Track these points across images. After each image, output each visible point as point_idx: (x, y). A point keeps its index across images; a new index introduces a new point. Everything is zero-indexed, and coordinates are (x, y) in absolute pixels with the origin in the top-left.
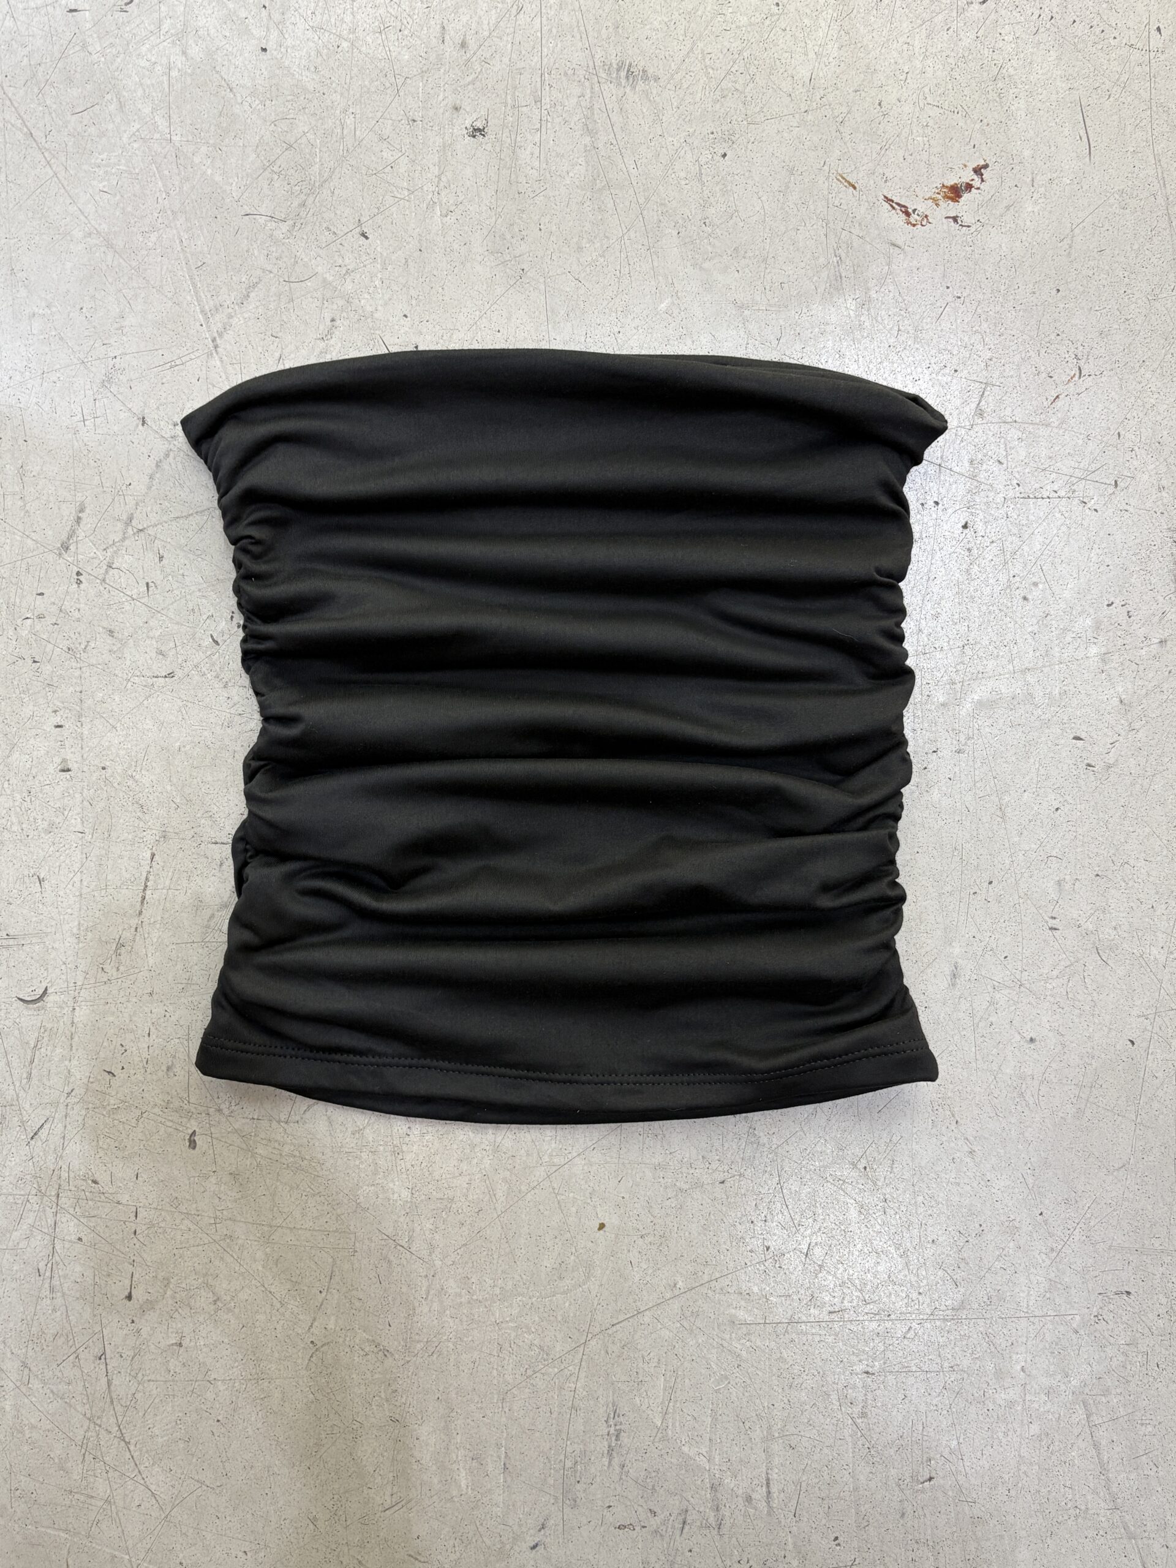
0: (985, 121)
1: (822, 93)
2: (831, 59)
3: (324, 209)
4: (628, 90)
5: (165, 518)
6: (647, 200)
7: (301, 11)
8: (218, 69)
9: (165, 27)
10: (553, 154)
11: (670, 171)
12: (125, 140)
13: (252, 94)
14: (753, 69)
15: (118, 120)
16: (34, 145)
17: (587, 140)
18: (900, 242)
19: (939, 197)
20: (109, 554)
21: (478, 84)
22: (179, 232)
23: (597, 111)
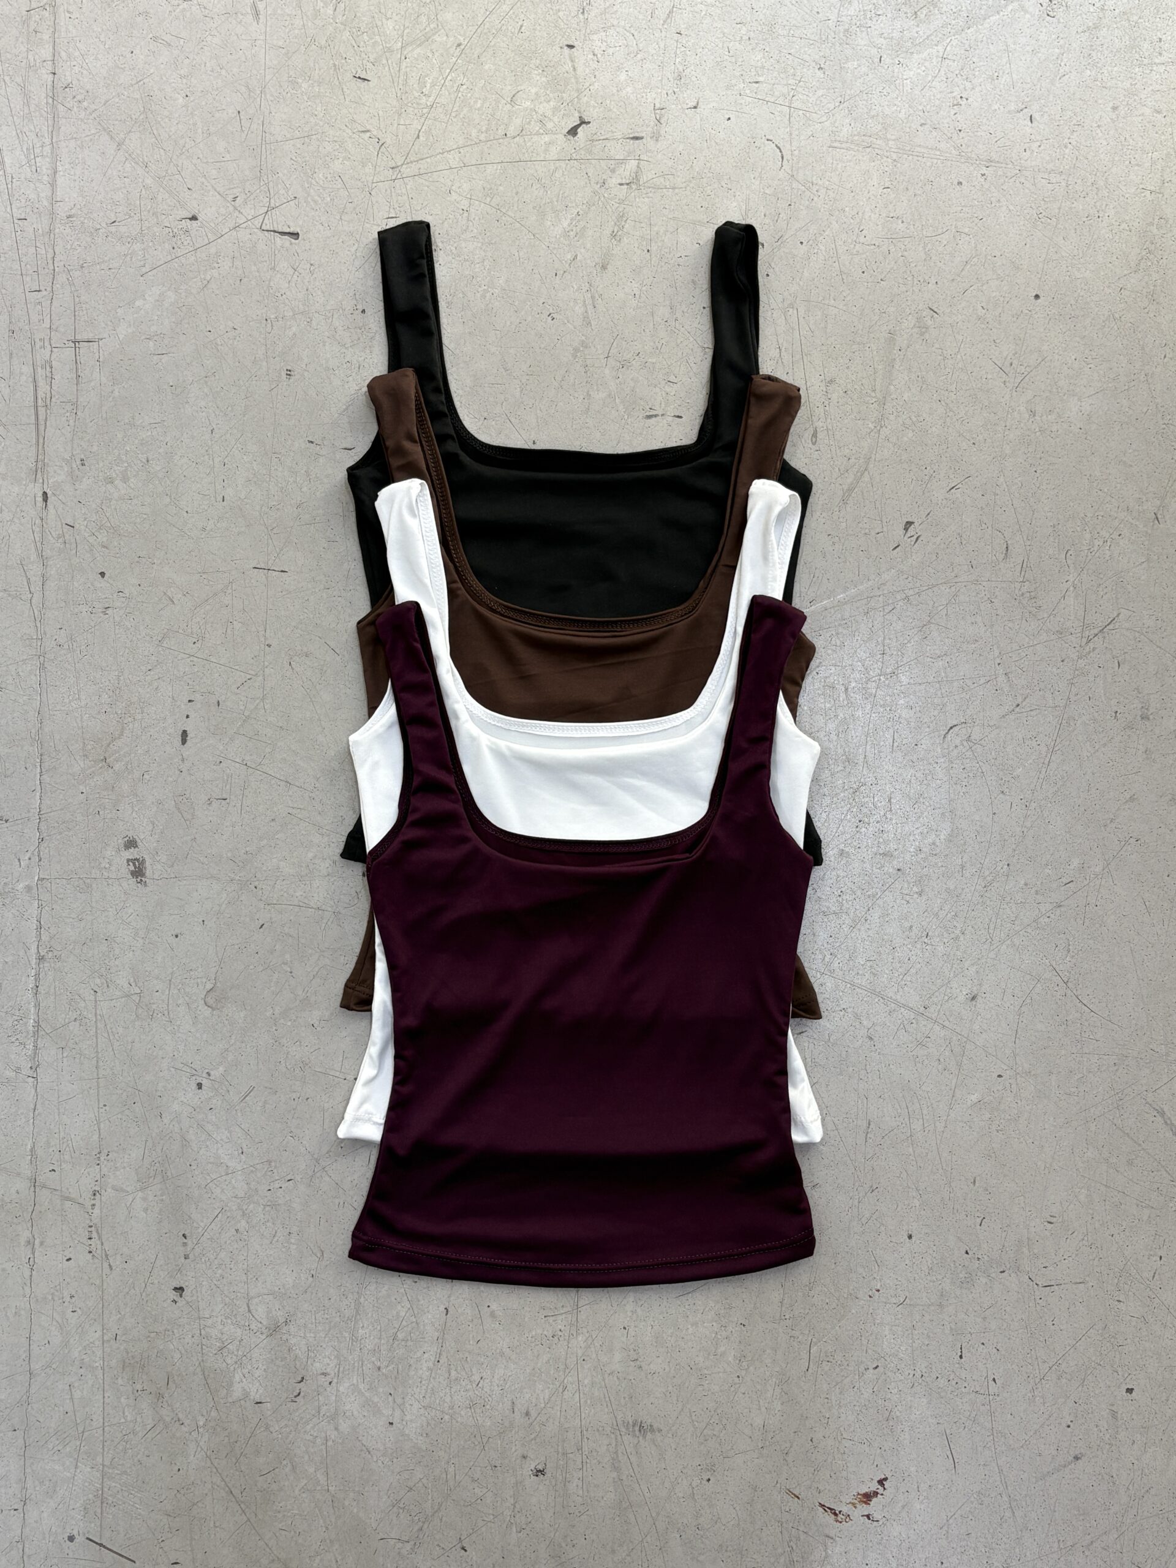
0: (883, 1449)
1: (772, 1434)
2: (776, 1412)
3: (435, 1532)
4: (641, 1438)
6: (658, 1514)
7: (416, 1396)
8: (360, 1439)
9: (324, 1409)
10: (592, 1485)
11: (673, 1493)
12: (297, 1492)
13: (384, 1455)
14: (724, 1421)
15: (291, 1478)
16: (234, 1500)
17: (614, 1474)
18: (832, 1535)
19: (856, 1502)
21: (538, 1440)
22: (335, 1555)
23: (620, 1454)
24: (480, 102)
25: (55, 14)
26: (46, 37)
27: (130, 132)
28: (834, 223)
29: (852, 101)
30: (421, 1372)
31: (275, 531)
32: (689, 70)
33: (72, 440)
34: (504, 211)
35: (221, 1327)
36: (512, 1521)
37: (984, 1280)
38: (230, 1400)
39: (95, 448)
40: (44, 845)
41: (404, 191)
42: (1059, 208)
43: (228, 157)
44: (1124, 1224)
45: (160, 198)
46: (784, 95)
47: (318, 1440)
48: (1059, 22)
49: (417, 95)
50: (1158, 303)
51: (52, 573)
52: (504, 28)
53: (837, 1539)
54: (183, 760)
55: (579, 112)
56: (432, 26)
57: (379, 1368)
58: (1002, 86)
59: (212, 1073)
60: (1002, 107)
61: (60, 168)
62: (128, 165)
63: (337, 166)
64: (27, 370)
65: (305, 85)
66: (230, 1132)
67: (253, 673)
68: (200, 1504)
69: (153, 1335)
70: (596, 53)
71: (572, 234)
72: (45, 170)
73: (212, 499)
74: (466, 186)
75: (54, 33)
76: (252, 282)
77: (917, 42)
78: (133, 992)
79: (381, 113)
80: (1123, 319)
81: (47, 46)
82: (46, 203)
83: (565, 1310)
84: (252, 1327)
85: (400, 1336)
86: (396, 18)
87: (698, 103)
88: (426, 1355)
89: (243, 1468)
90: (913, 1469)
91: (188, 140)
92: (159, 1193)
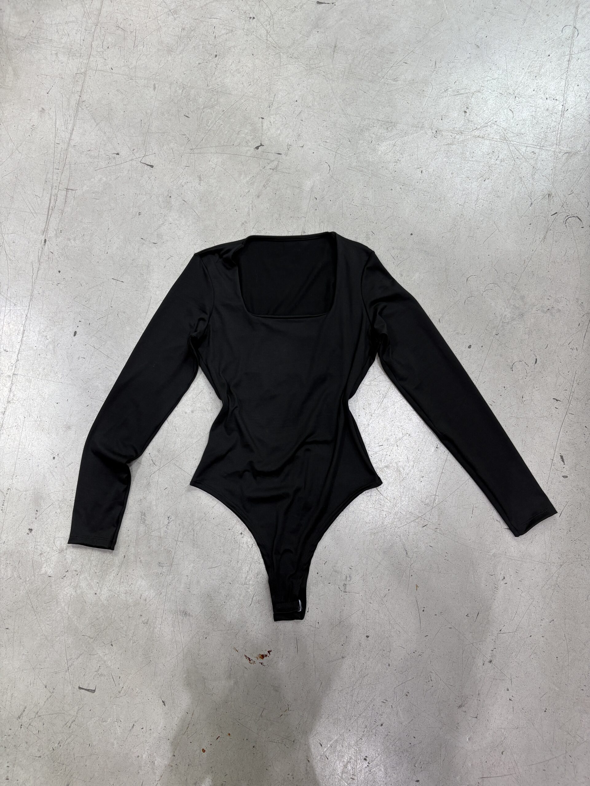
1: (233, 626)
2: (236, 618)
3: (103, 637)
4: (185, 618)
5: (47, 714)
6: (185, 646)
7: (107, 585)
8: (83, 597)
10: (163, 631)
11: (192, 640)
12: (56, 612)
13: (90, 605)
14: (216, 617)
15: (55, 606)
16: (33, 610)
17: (172, 629)
18: (247, 668)
19: (259, 657)
20: (31, 720)
21: (147, 610)
22: (65, 638)
23: (176, 622)
24: (226, 132)
25: (85, 76)
26: (80, 83)
27: (102, 120)
28: (344, 195)
29: (358, 154)
30: (110, 577)
31: (123, 267)
32: (303, 134)
33: (59, 223)
34: (227, 171)
35: (43, 546)
36: (132, 638)
37: (322, 585)
38: (40, 573)
39: (66, 227)
40: (19, 362)
41: (193, 158)
42: (426, 205)
43: (134, 135)
44: (378, 574)
45: (107, 145)
46: (335, 148)
47: (68, 595)
48: (438, 140)
49: (205, 125)
50: (455, 244)
51: (42, 268)
52: (240, 108)
53: (249, 669)
54: (73, 342)
55: (261, 141)
56: (215, 103)
57: (96, 573)
58: (413, 158)
59: (59, 454)
60: (412, 166)
61: (75, 129)
62: (99, 131)
63: (172, 145)
64: (49, 196)
65: (166, 115)
66: (61, 477)
67: (104, 315)
68: (21, 609)
69: (17, 544)
70: (271, 122)
71: (250, 183)
72: (70, 127)
73: (103, 252)
74: (216, 160)
75: (83, 82)
76: (134, 180)
77: (386, 138)
78: (38, 420)
79: (191, 129)
80: (441, 247)
81: (80, 87)
82: (67, 140)
83: (167, 565)
84: (54, 548)
85: (106, 562)
86: (203, 98)
87: (303, 145)
88: (114, 571)
89: (39, 599)
90: (282, 649)
91: (121, 127)
92: (31, 494)
